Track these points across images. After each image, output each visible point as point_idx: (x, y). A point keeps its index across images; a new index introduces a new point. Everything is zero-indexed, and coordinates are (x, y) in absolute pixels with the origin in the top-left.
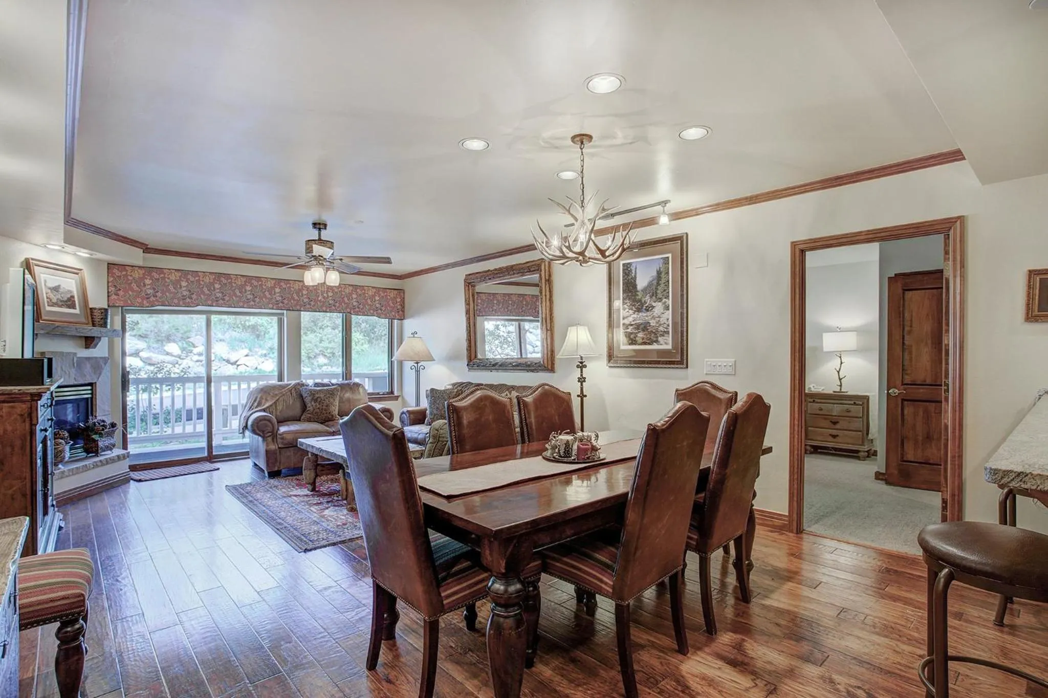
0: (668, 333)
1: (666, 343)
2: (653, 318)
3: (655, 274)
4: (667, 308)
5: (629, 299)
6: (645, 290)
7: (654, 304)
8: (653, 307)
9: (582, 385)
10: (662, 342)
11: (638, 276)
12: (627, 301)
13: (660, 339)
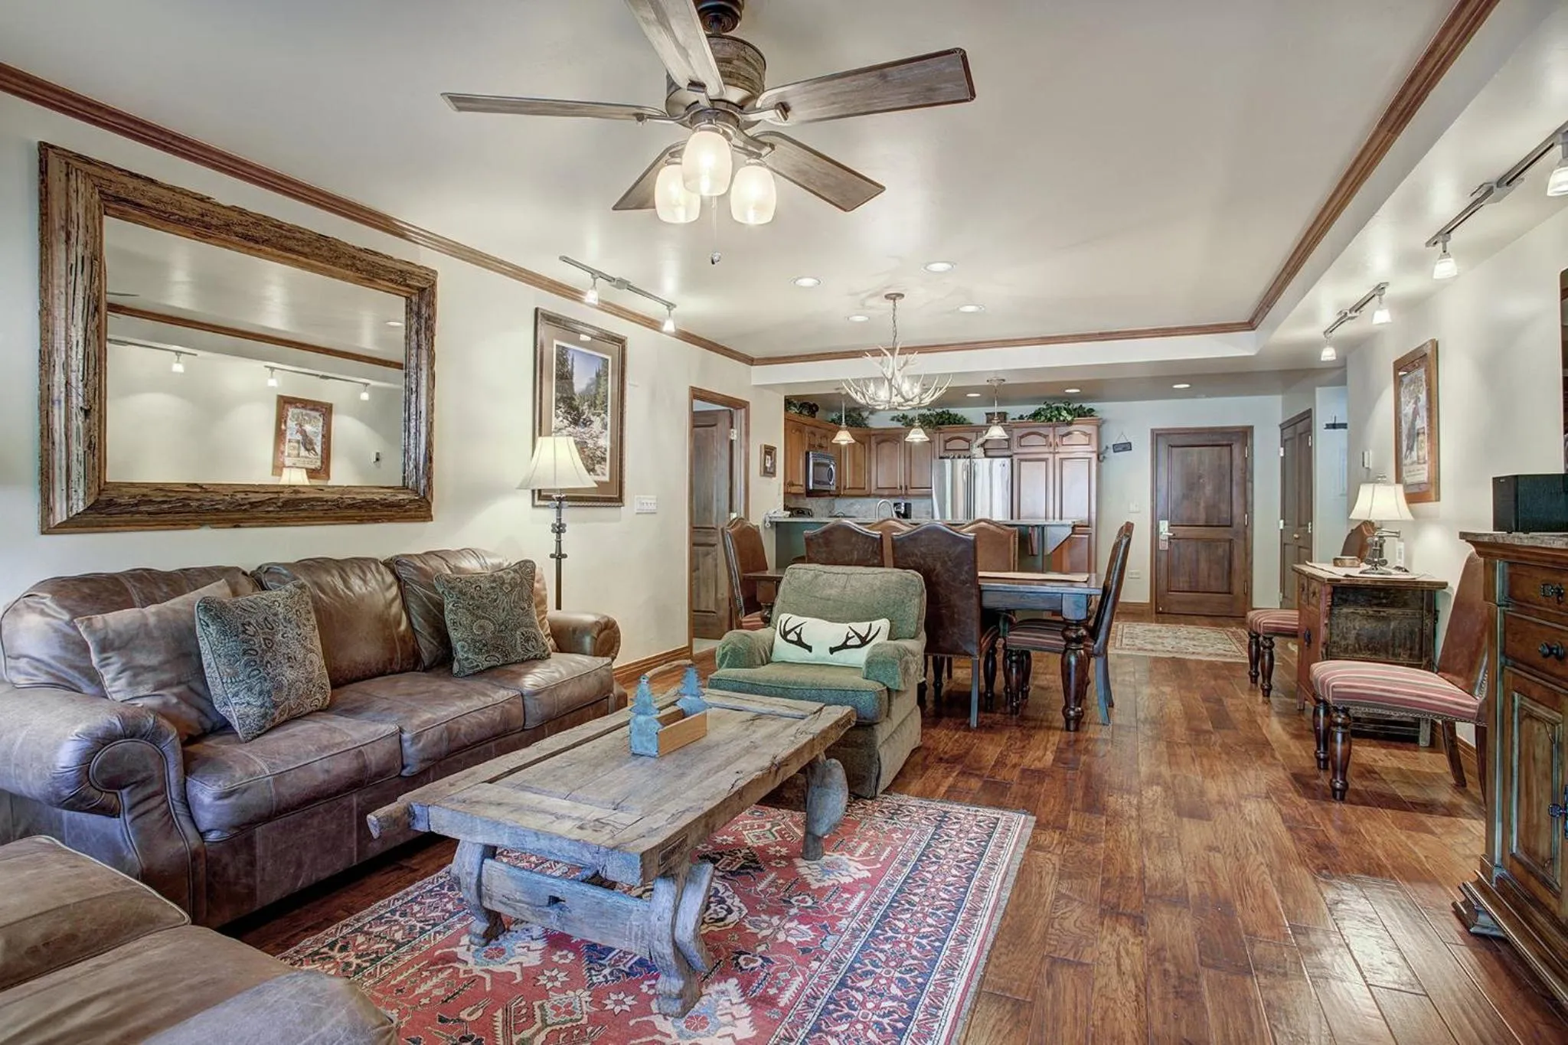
0: (604, 459)
1: (604, 474)
2: (591, 437)
3: (594, 376)
4: (605, 426)
5: (564, 402)
6: (582, 396)
7: (593, 418)
8: (592, 422)
9: (559, 537)
10: (599, 472)
11: (575, 371)
12: (561, 405)
13: (597, 467)
